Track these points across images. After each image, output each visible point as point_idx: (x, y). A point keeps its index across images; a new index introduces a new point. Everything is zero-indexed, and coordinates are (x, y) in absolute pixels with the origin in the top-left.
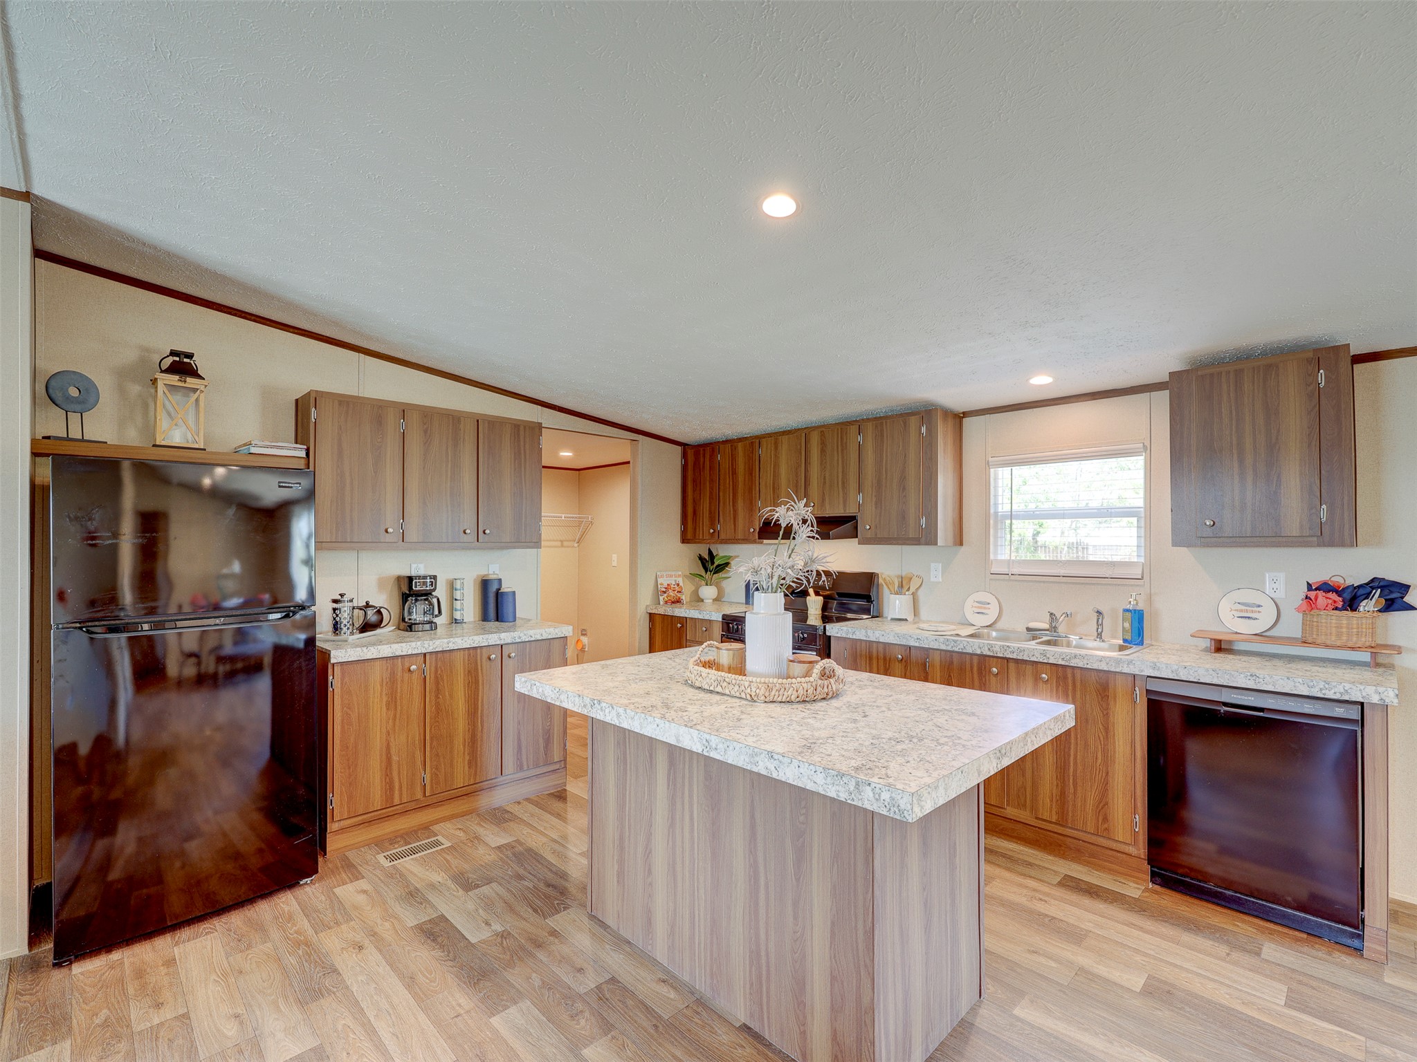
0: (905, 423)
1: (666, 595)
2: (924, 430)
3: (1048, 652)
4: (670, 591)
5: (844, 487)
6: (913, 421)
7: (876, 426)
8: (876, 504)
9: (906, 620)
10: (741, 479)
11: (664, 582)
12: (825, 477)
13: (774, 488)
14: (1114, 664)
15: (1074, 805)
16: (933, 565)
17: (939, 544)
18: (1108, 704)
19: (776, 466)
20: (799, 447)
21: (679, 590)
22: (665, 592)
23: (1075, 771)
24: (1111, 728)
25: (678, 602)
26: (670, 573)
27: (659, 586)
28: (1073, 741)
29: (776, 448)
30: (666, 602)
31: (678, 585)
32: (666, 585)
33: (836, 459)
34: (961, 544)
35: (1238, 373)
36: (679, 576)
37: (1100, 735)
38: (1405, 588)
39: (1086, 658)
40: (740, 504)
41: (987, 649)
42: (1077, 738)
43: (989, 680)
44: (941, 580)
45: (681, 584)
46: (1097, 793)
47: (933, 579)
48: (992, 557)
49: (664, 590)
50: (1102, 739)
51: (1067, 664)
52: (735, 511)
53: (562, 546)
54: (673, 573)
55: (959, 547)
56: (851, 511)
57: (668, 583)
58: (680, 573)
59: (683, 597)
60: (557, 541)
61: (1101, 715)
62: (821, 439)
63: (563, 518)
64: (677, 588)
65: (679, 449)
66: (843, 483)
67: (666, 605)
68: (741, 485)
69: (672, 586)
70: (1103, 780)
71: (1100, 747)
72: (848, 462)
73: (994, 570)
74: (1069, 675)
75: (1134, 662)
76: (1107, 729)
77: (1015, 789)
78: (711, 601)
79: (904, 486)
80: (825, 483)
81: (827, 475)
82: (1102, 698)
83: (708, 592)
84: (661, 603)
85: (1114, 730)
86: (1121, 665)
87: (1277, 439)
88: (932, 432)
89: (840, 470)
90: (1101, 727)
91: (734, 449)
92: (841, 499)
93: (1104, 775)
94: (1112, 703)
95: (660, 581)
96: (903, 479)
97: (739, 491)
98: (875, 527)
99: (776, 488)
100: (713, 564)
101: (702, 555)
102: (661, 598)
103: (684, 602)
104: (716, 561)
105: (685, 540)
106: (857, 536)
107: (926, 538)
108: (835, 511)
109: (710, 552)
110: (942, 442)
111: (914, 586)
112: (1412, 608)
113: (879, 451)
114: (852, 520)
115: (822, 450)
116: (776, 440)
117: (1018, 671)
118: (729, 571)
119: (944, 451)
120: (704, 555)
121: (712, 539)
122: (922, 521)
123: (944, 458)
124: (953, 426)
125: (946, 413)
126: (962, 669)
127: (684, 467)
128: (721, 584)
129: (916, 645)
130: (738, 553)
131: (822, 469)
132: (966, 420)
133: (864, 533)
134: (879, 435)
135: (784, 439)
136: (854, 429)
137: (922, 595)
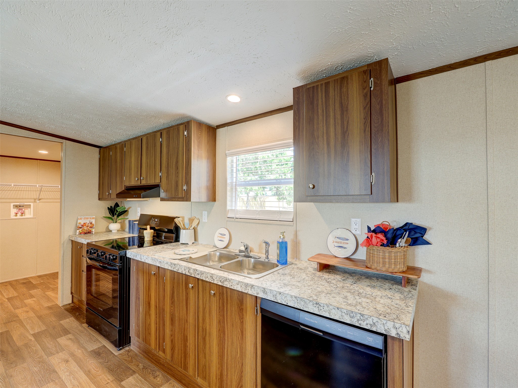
0: (178, 130)
1: (81, 229)
2: (185, 133)
3: (214, 275)
4: (85, 227)
5: (155, 168)
6: (181, 127)
7: (167, 132)
8: (167, 178)
9: (188, 244)
10: (118, 165)
11: (82, 222)
12: (148, 162)
13: (129, 169)
14: (244, 287)
15: (227, 384)
16: (203, 212)
17: (192, 201)
18: (243, 315)
19: (131, 157)
20: (139, 146)
21: (91, 226)
22: (81, 228)
23: (227, 360)
24: (244, 332)
25: (89, 233)
26: (87, 217)
27: (78, 224)
28: (226, 338)
29: (131, 148)
30: (80, 233)
31: (91, 223)
32: (82, 223)
33: (152, 152)
34: (214, 200)
36: (93, 218)
37: (239, 336)
38: (423, 230)
39: (231, 281)
40: (118, 179)
41: (187, 271)
42: (228, 337)
43: (190, 291)
44: (207, 221)
45: (94, 223)
46: (237, 377)
47: (204, 221)
48: (228, 208)
49: (81, 226)
50: (240, 339)
51: (222, 285)
52: (116, 183)
54: (89, 217)
55: (213, 203)
56: (157, 181)
57: (84, 222)
58: (94, 217)
59: (93, 230)
61: (240, 322)
62: (147, 141)
65: (98, 149)
66: (154, 166)
67: (80, 235)
68: (118, 169)
69: (87, 224)
70: (240, 369)
71: (239, 345)
72: (156, 154)
73: (229, 215)
74: (225, 292)
75: (254, 287)
76: (242, 332)
77: (202, 366)
78: (117, 231)
79: (177, 166)
80: (148, 165)
81: (149, 161)
82: (240, 310)
83: (114, 227)
84: (77, 234)
85: (246, 334)
86: (248, 288)
87: (347, 128)
88: (189, 135)
89: (153, 158)
90: (239, 330)
91: (116, 148)
92: (153, 174)
93: (241, 365)
94: (245, 314)
95: (79, 221)
96: (177, 162)
97: (118, 172)
98: (166, 191)
99: (130, 169)
100: (117, 211)
101: (111, 207)
102: (78, 231)
103: (93, 233)
104: (119, 209)
105: (99, 199)
106: (159, 196)
107: (186, 197)
108: (151, 182)
109: (117, 205)
110: (196, 141)
111: (194, 225)
112: (428, 243)
113: (168, 146)
114: (157, 186)
115: (147, 148)
116: (131, 142)
117: (203, 287)
118: (127, 215)
119: (198, 146)
120: (113, 207)
121: (108, 198)
122: (185, 188)
123: (198, 150)
124: (208, 132)
125: (200, 124)
126: (178, 283)
127: (100, 159)
128: (124, 221)
129: (159, 266)
130: (130, 206)
131: (147, 158)
132: (218, 130)
133: (163, 194)
134: (168, 138)
135: (134, 142)
136: (159, 134)
137: (199, 229)
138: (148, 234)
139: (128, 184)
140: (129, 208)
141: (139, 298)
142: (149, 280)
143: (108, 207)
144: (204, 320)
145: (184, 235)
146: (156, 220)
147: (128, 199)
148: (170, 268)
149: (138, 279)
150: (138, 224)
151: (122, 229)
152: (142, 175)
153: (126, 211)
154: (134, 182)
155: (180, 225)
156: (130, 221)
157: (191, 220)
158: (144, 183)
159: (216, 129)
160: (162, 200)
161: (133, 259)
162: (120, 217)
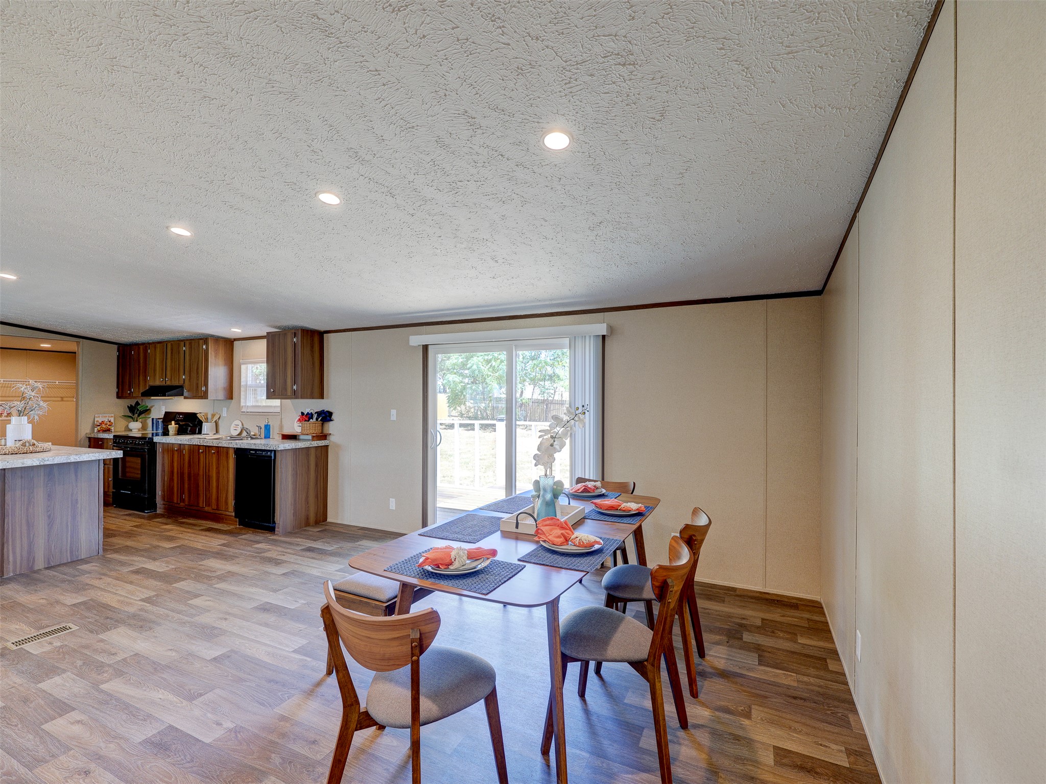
0: (199, 343)
1: (99, 427)
2: (204, 347)
4: (103, 425)
5: (178, 371)
6: (201, 341)
7: (190, 343)
8: (189, 380)
9: (209, 434)
10: (141, 365)
12: (172, 366)
16: (223, 408)
17: (210, 398)
19: (155, 359)
20: (163, 350)
22: (99, 426)
24: (228, 469)
25: (108, 430)
26: (105, 415)
27: (95, 422)
28: (220, 475)
29: (155, 349)
30: (98, 431)
31: (110, 421)
32: (100, 421)
33: (176, 357)
34: (232, 398)
35: (279, 335)
36: (112, 417)
38: (330, 414)
40: (141, 378)
41: (199, 442)
43: (200, 455)
44: (226, 416)
45: (112, 421)
46: (225, 495)
47: (224, 415)
48: (242, 404)
49: (99, 424)
52: (139, 382)
53: (62, 400)
54: (107, 415)
55: (230, 400)
56: (181, 382)
57: (102, 420)
58: (113, 415)
59: (113, 428)
60: (58, 397)
62: (171, 347)
63: (57, 382)
64: (109, 423)
65: (116, 346)
66: (178, 369)
67: (98, 433)
68: (141, 368)
69: (105, 422)
70: (227, 490)
71: (226, 477)
72: (180, 359)
73: (242, 410)
74: (219, 450)
77: (207, 500)
78: (138, 429)
79: (198, 372)
80: (172, 368)
81: (173, 364)
82: (227, 457)
83: (135, 425)
84: (95, 431)
86: (229, 444)
87: (286, 361)
88: (207, 348)
89: (178, 363)
91: (139, 348)
92: (177, 377)
94: (229, 459)
95: (96, 419)
96: (198, 369)
97: (141, 371)
98: (188, 391)
99: (155, 371)
100: (138, 410)
101: (131, 405)
102: (96, 429)
103: (113, 431)
104: (140, 408)
105: (118, 397)
106: (183, 395)
107: (204, 396)
108: (176, 383)
109: (137, 404)
110: (213, 353)
111: (216, 418)
112: (332, 421)
113: (190, 355)
114: (181, 387)
115: (172, 353)
116: (155, 345)
117: (208, 450)
118: (149, 414)
119: (216, 357)
120: (134, 405)
121: (130, 396)
122: (203, 389)
123: (215, 360)
124: (225, 345)
125: (217, 339)
126: (193, 451)
127: (118, 357)
128: (146, 420)
129: (180, 443)
130: (153, 404)
131: (172, 362)
132: (235, 342)
133: (186, 393)
134: (191, 348)
135: (158, 345)
136: (182, 343)
137: (220, 422)
138: (173, 427)
139: (152, 383)
140: (152, 407)
141: (164, 471)
142: (173, 455)
143: (128, 406)
144: (209, 470)
145: (206, 427)
146: (181, 416)
147: (152, 398)
148: (188, 443)
149: (163, 457)
150: (163, 422)
151: (144, 428)
152: (167, 376)
153: (149, 409)
154: (158, 382)
155: (202, 419)
156: (153, 419)
157: (213, 416)
158: (168, 383)
159: (233, 341)
160: (185, 398)
161: (159, 443)
162: (141, 417)
